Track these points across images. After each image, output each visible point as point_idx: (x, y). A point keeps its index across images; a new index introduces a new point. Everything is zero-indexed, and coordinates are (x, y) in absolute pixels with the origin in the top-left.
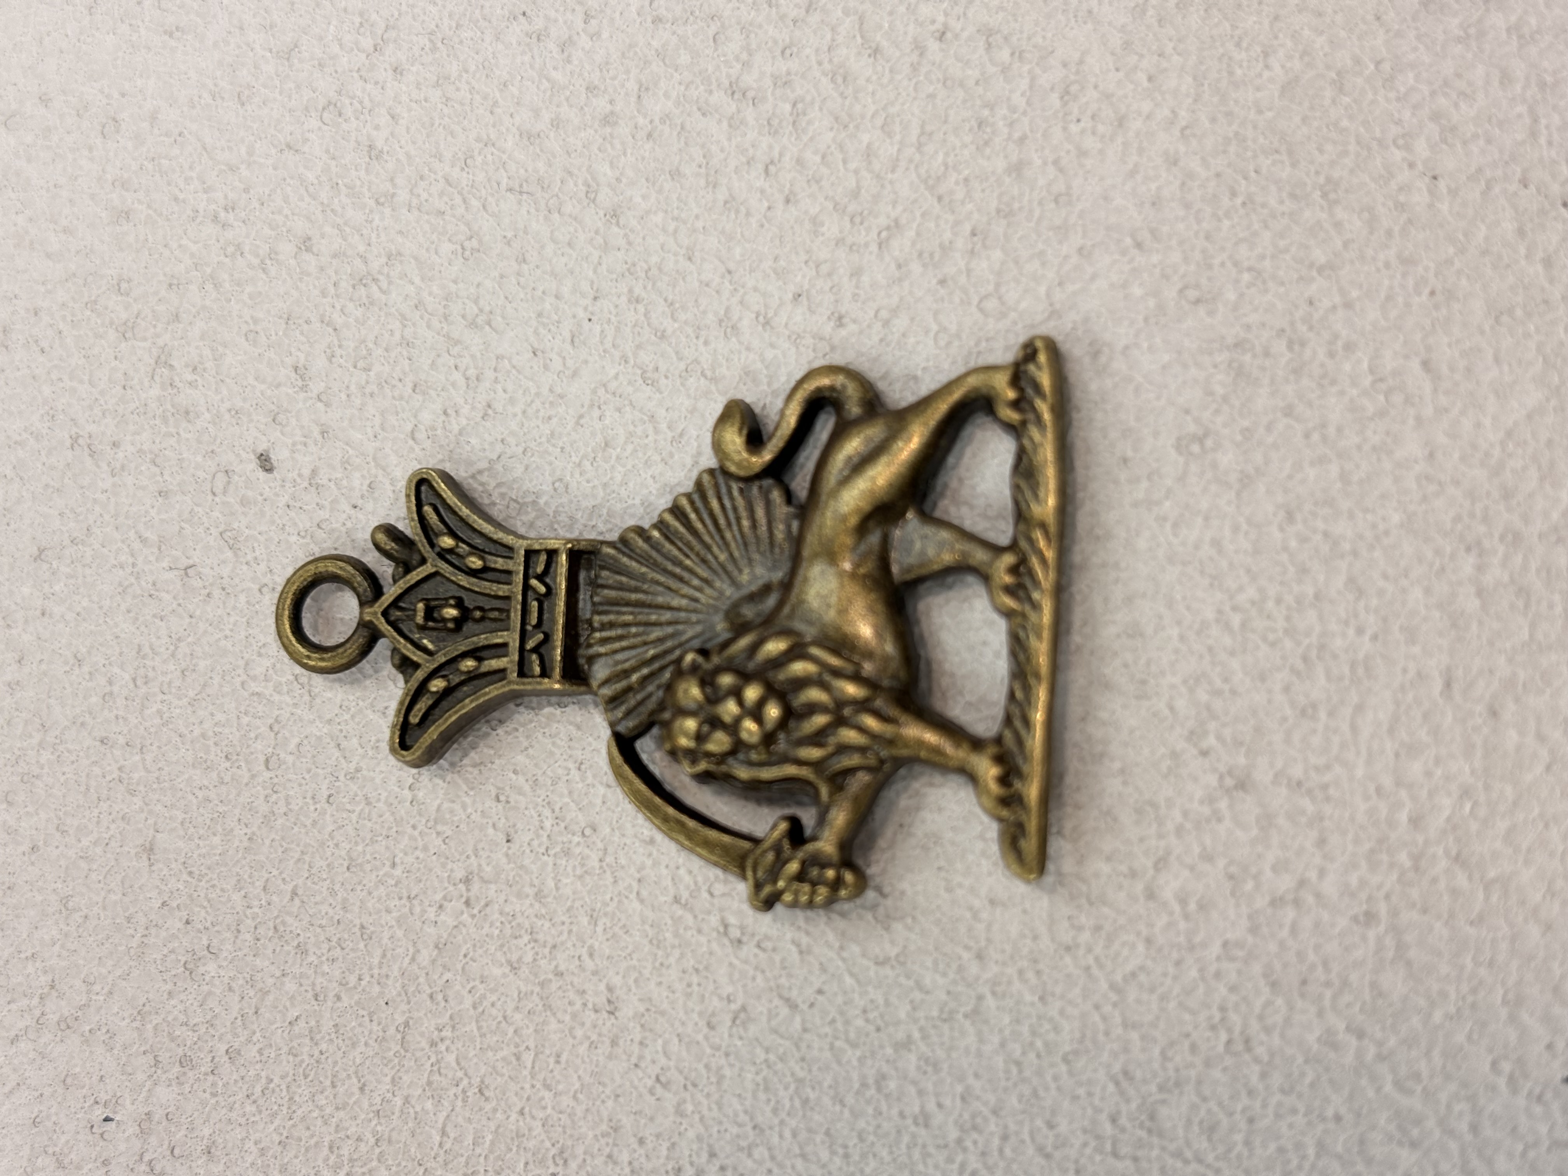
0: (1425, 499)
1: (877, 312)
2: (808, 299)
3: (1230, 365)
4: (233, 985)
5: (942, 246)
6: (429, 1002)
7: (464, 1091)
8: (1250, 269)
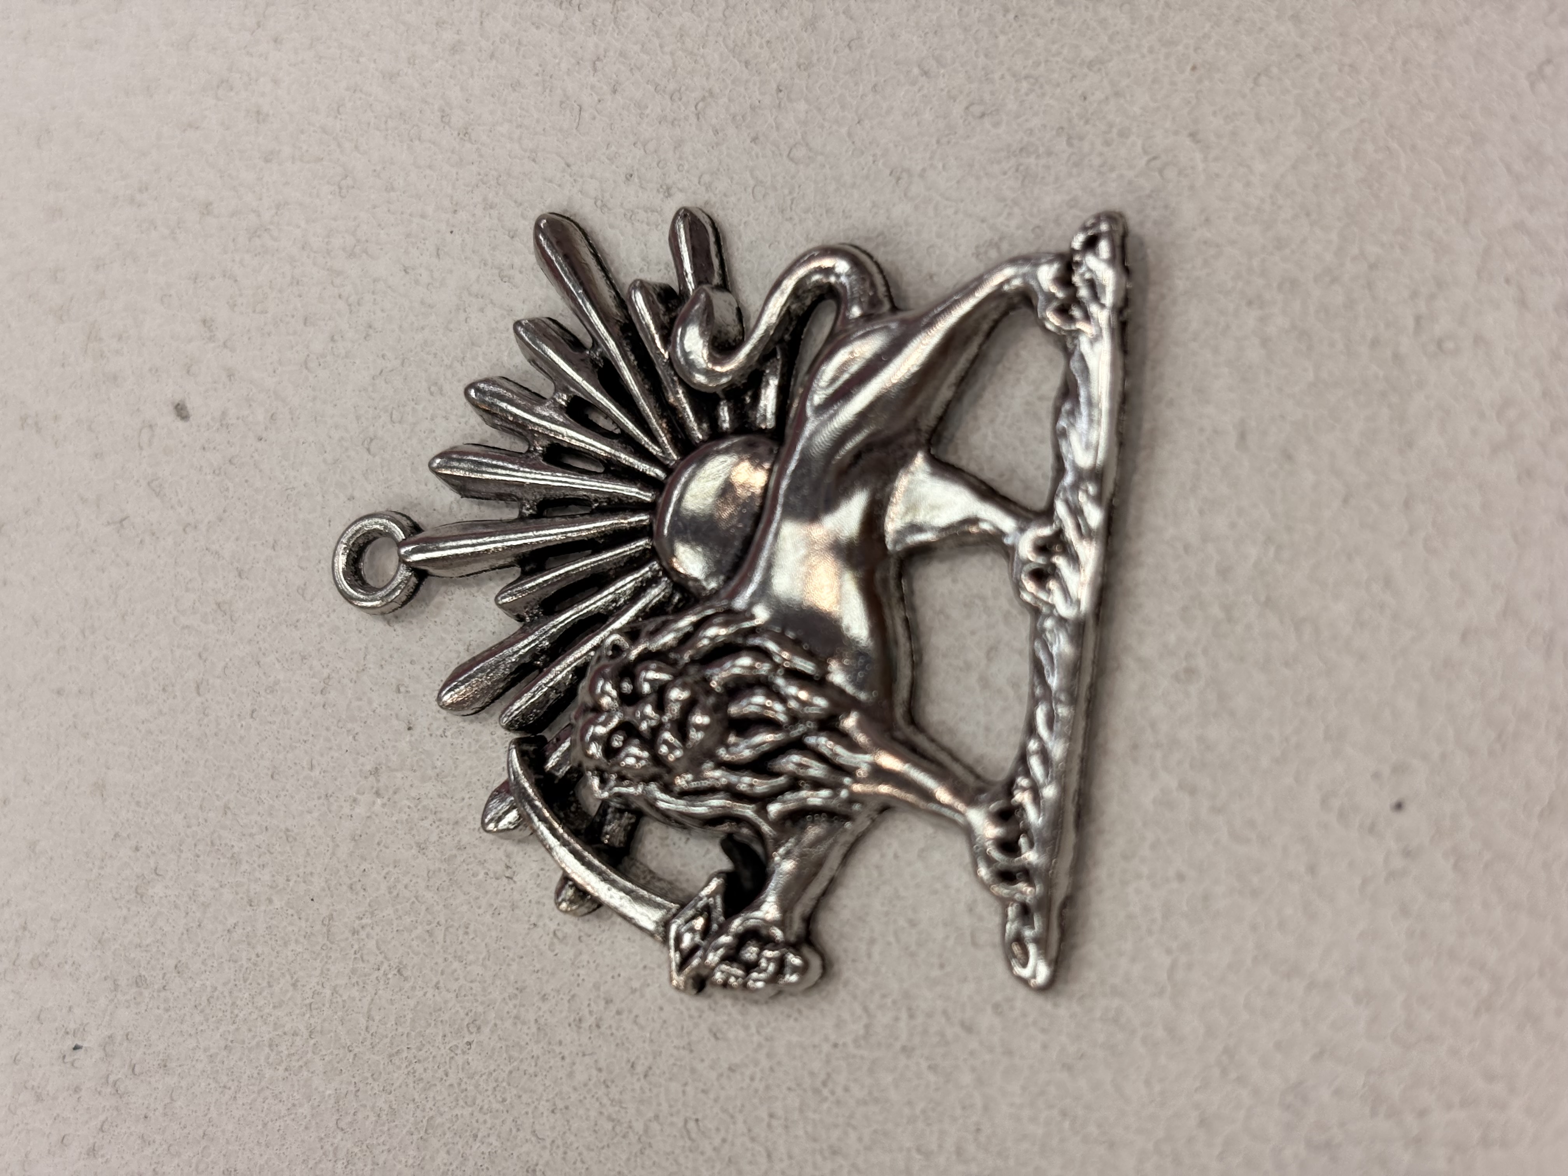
0: (1206, 263)
1: (700, 178)
2: (639, 177)
3: (1017, 170)
4: (178, 902)
5: (753, 108)
6: (349, 894)
7: (385, 974)
8: (1027, 77)
